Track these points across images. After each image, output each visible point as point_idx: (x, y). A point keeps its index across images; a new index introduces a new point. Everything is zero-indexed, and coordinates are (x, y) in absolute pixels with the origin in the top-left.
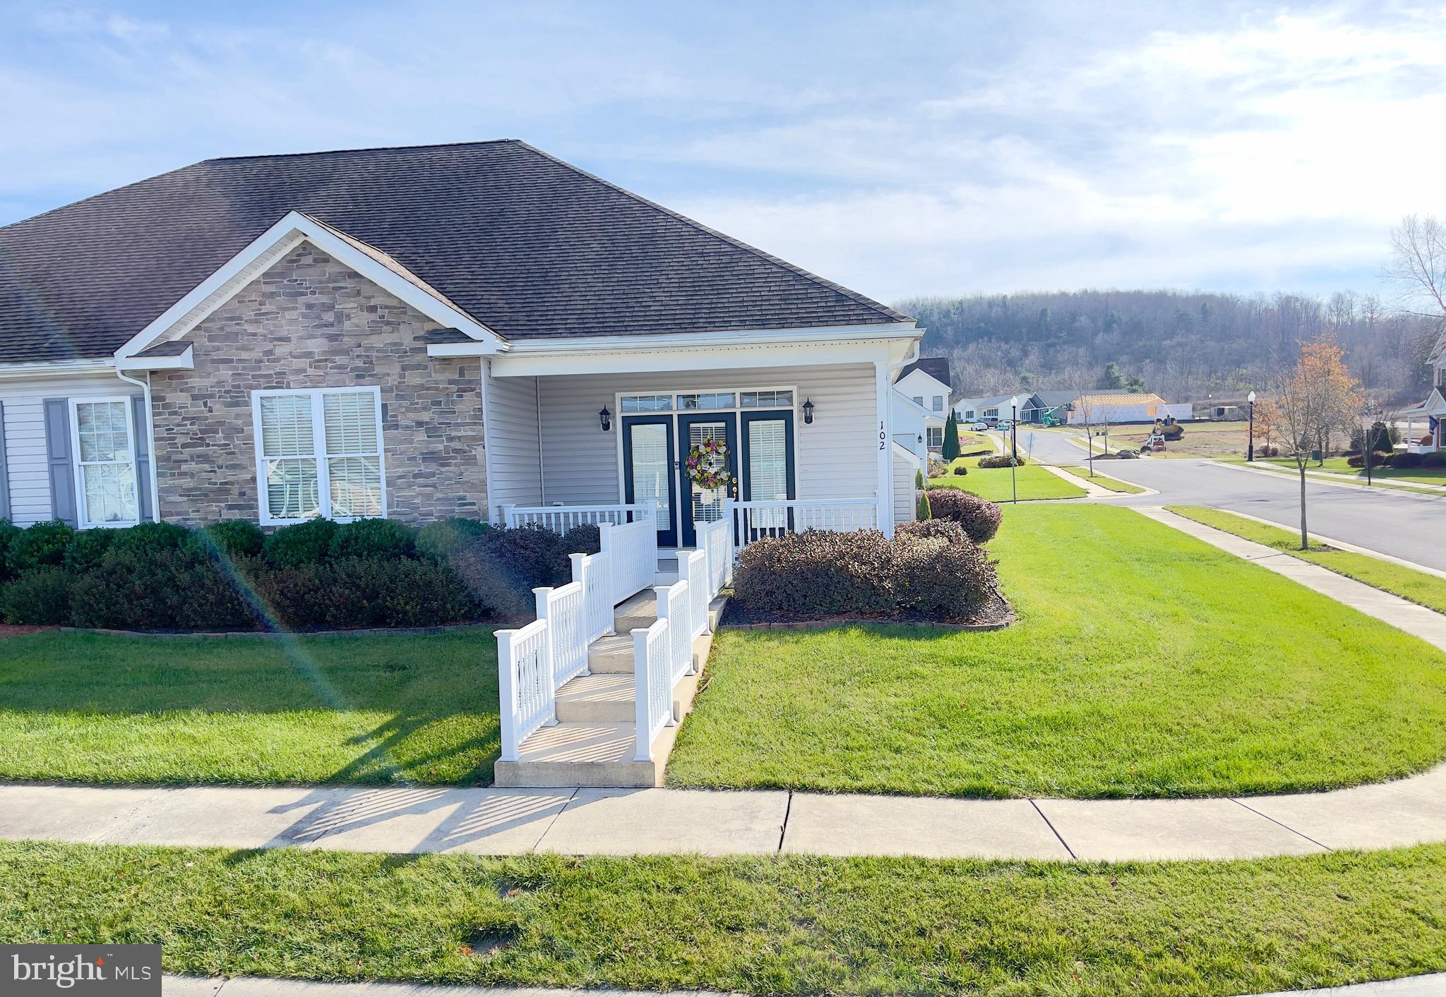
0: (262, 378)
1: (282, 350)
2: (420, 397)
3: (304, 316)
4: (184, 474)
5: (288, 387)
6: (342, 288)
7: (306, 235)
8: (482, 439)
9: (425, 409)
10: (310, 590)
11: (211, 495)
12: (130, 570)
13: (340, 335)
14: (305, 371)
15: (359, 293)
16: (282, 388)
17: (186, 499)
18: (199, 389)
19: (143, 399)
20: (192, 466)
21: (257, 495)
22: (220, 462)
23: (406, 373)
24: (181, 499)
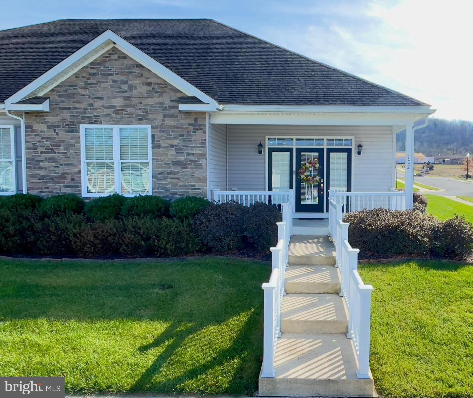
0: (86, 118)
1: (98, 104)
2: (173, 132)
3: (111, 86)
4: (41, 168)
5: (101, 123)
6: (133, 72)
7: (114, 43)
8: (206, 155)
9: (175, 138)
10: (111, 235)
11: (56, 179)
12: (7, 221)
13: (130, 97)
14: (110, 115)
15: (142, 75)
16: (97, 124)
17: (41, 181)
18: (52, 123)
19: (20, 127)
20: (46, 164)
21: (81, 180)
22: (61, 162)
23: (166, 119)
24: (39, 181)
